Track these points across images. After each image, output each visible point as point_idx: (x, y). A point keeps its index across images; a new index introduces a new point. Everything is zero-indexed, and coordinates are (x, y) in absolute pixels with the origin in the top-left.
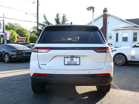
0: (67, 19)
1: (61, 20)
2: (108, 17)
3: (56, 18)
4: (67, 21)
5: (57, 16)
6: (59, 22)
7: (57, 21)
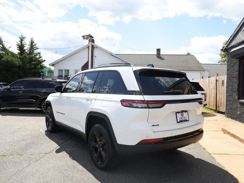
0: (37, 46)
1: (27, 48)
2: (95, 49)
3: (20, 43)
4: (38, 48)
5: (21, 40)
6: (25, 50)
7: (21, 47)
